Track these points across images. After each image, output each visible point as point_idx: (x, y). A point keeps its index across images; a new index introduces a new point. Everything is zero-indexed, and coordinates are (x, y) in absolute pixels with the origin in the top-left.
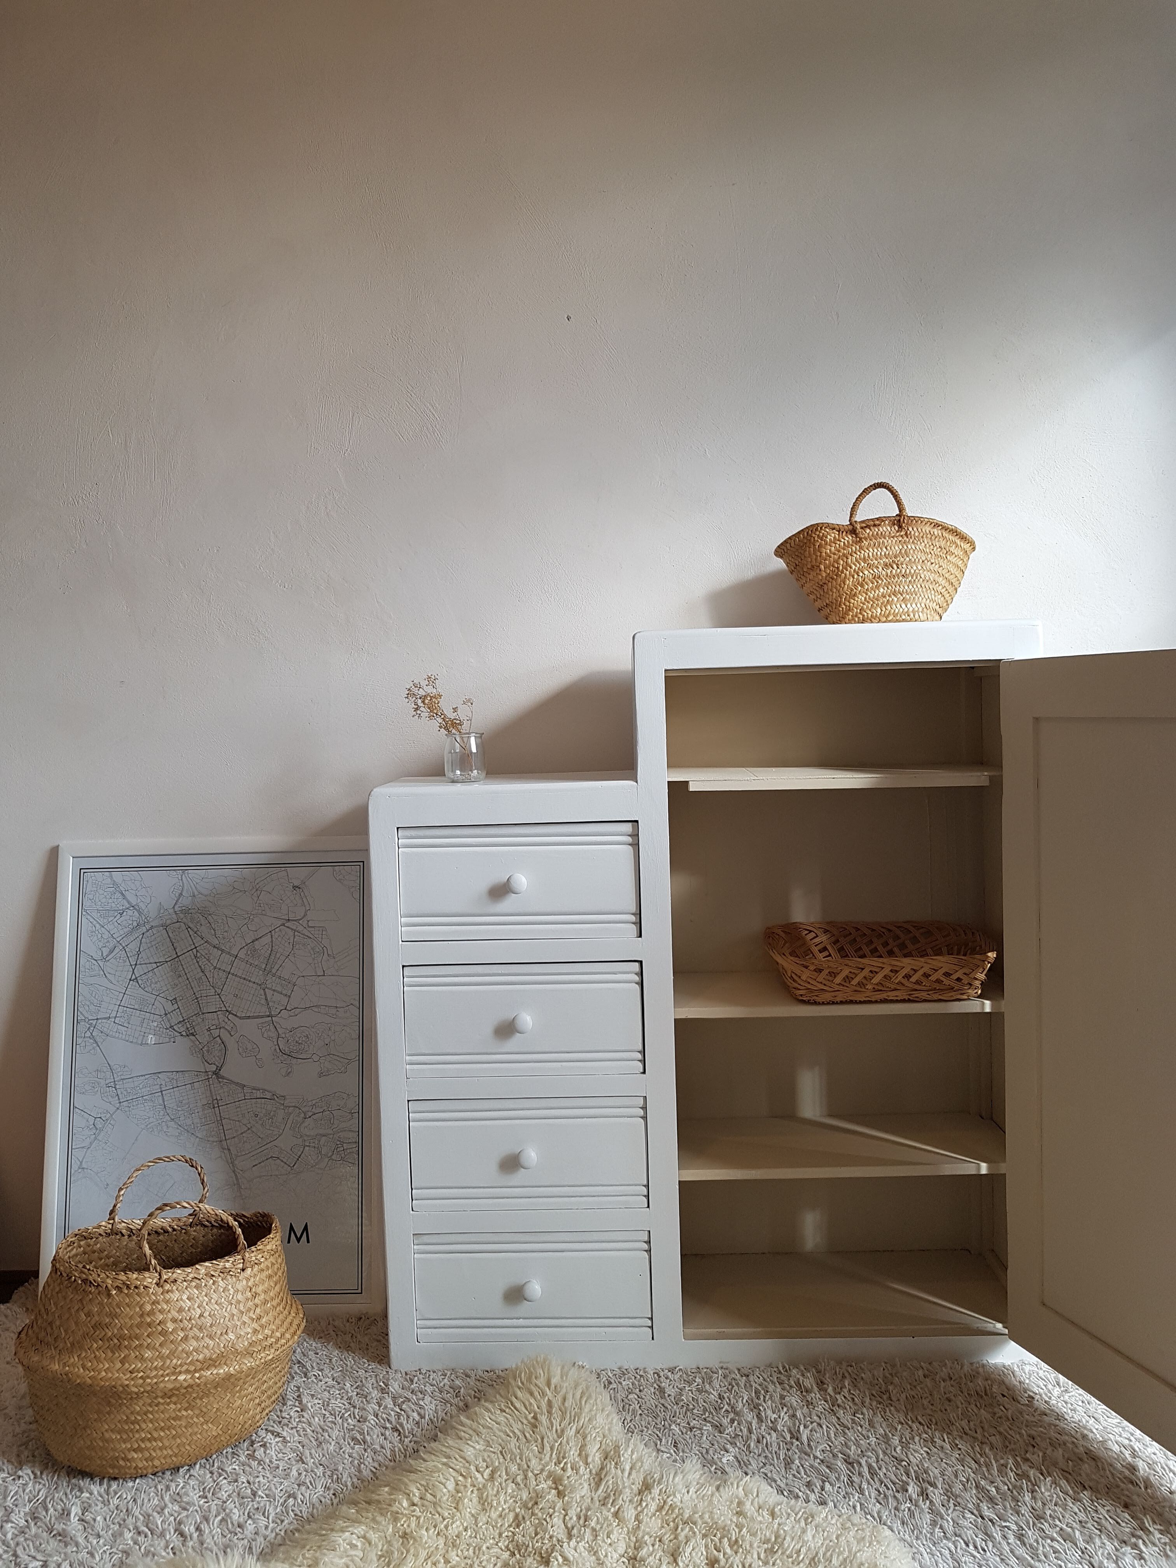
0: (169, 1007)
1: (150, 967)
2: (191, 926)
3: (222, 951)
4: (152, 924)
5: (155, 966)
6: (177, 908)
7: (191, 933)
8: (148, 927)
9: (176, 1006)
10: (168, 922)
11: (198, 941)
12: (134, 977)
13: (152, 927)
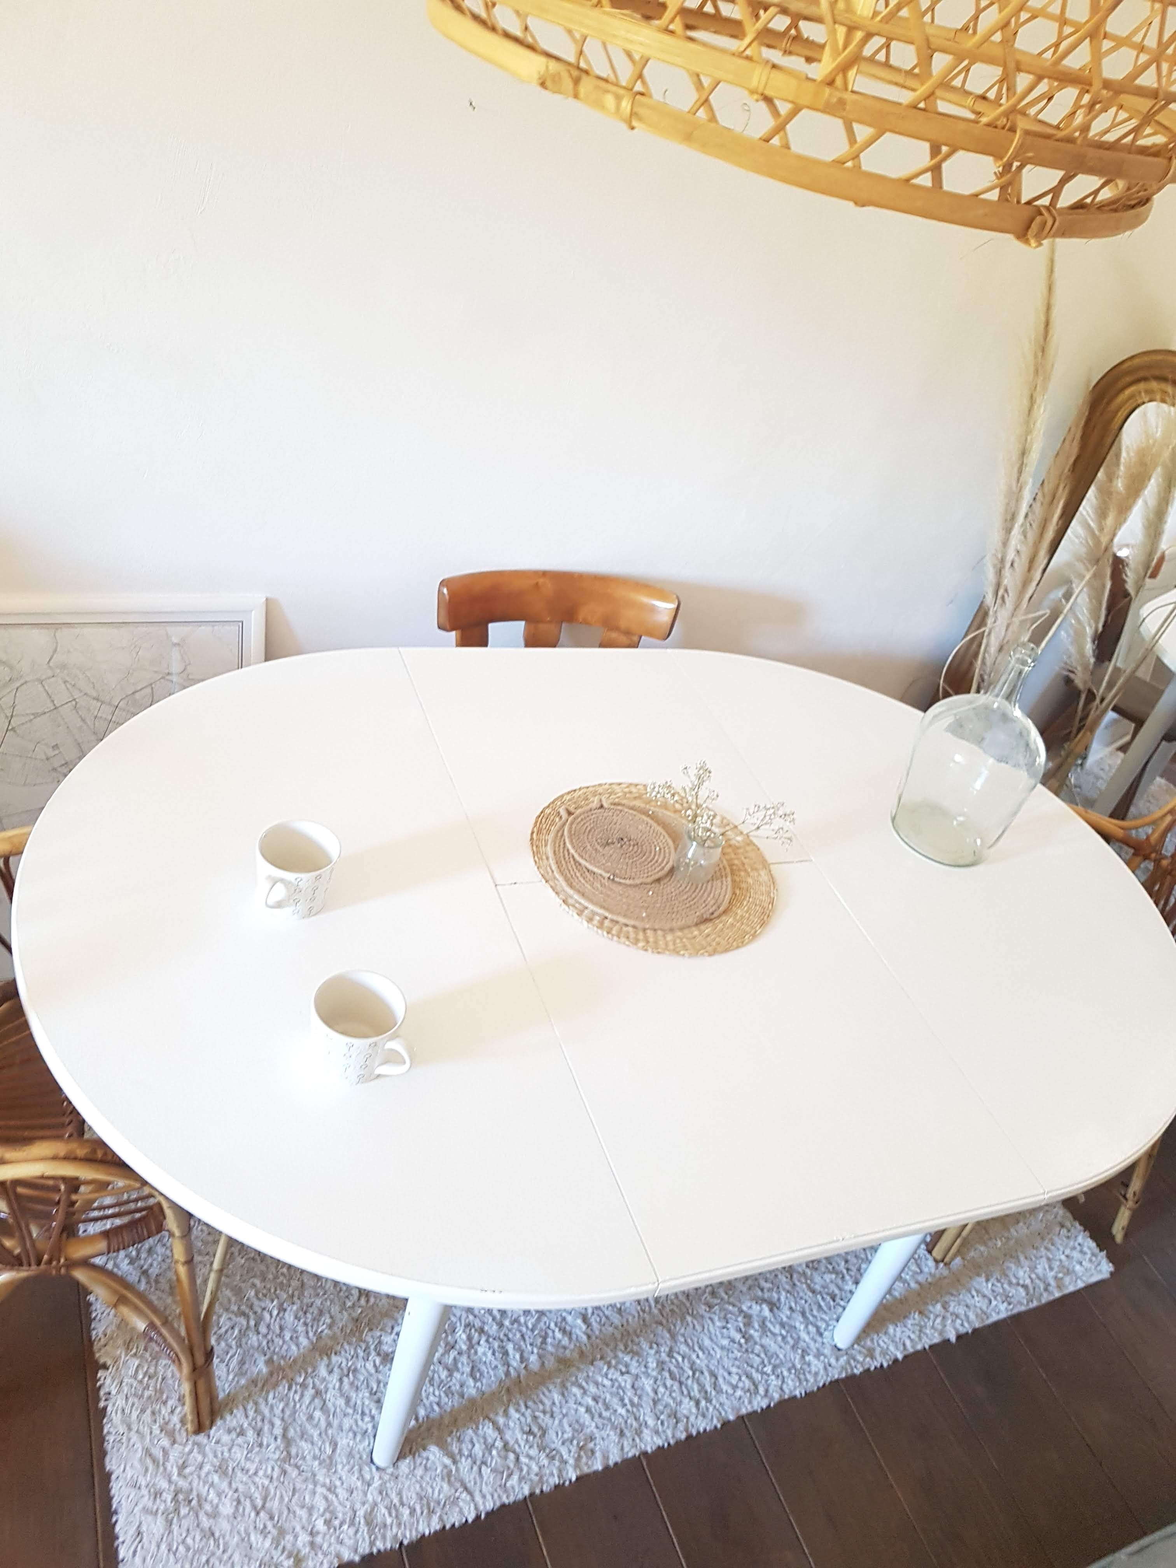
0: (51, 753)
1: (27, 719)
2: (67, 679)
3: (103, 703)
4: (27, 679)
5: (32, 717)
6: (51, 664)
7: (68, 686)
8: (22, 681)
9: (57, 752)
10: (44, 677)
11: (77, 694)
12: (10, 727)
13: (26, 682)
